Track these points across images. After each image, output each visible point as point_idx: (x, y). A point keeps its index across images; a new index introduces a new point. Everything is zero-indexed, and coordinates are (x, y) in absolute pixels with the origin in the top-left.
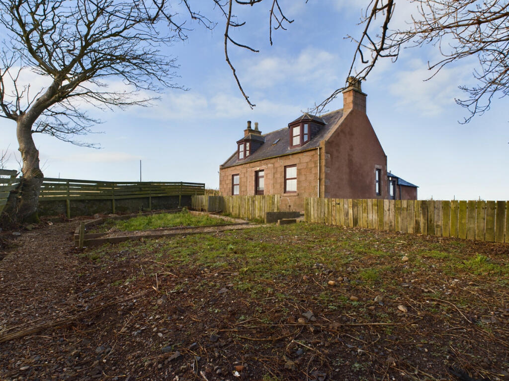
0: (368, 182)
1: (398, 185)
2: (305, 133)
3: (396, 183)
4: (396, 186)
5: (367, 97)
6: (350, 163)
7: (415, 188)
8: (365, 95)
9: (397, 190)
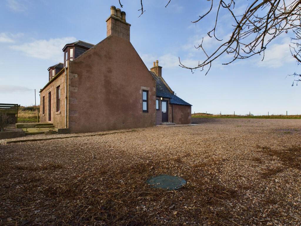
0: (131, 101)
1: (170, 104)
2: (71, 57)
3: (169, 103)
4: (169, 105)
5: (130, 27)
6: (108, 84)
7: (189, 106)
8: (128, 25)
9: (170, 107)
